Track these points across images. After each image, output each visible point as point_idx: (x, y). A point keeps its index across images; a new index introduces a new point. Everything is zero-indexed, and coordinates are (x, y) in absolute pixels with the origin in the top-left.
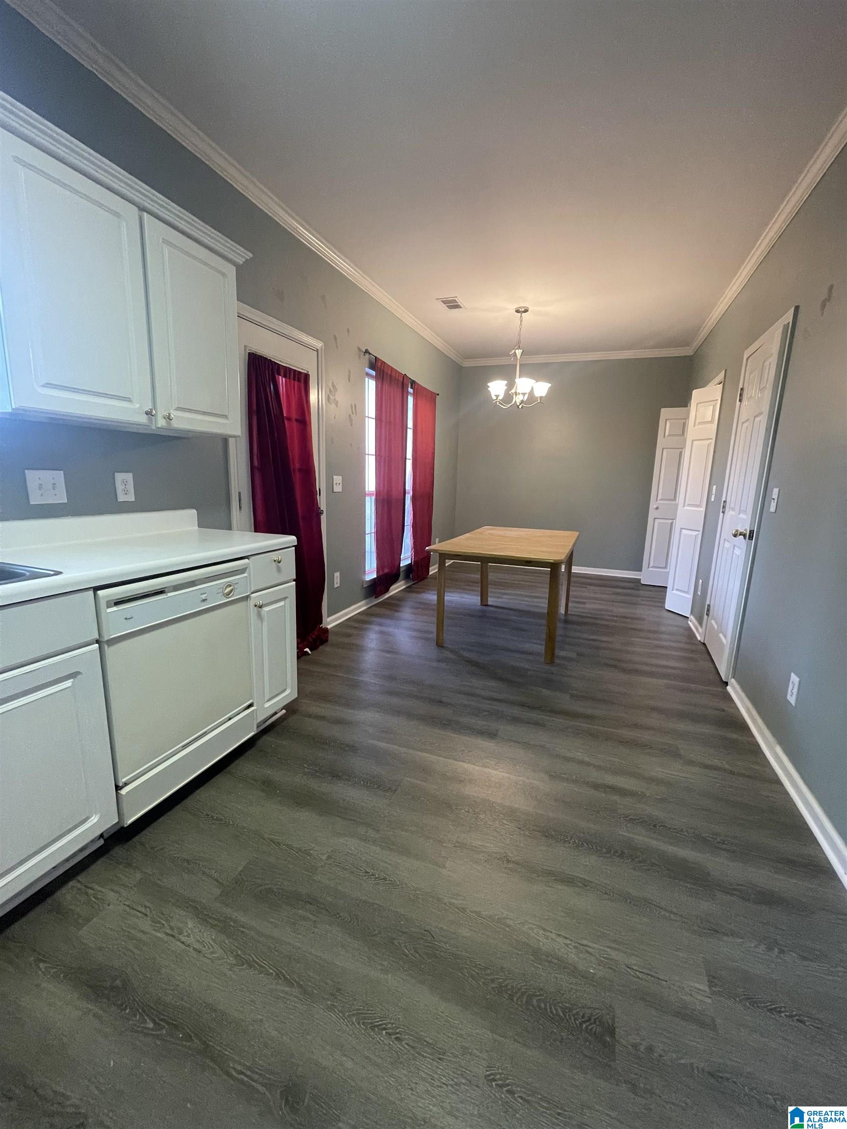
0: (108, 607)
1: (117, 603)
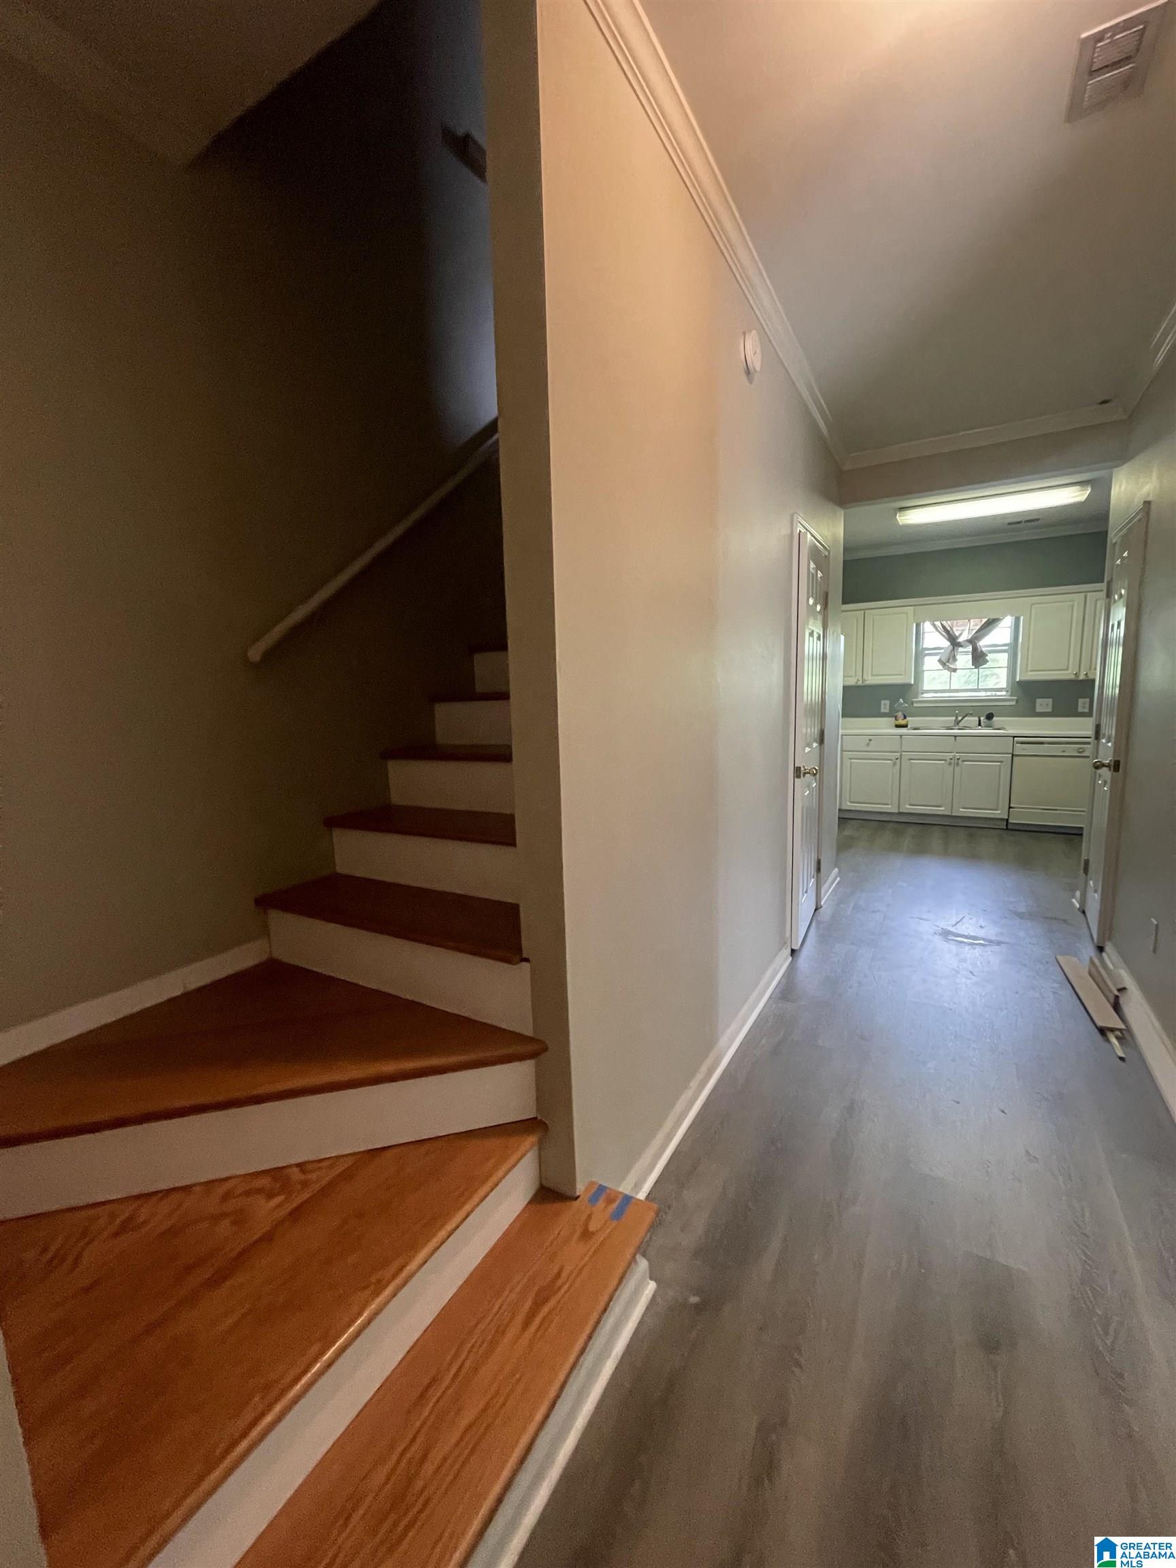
1: (1019, 743)
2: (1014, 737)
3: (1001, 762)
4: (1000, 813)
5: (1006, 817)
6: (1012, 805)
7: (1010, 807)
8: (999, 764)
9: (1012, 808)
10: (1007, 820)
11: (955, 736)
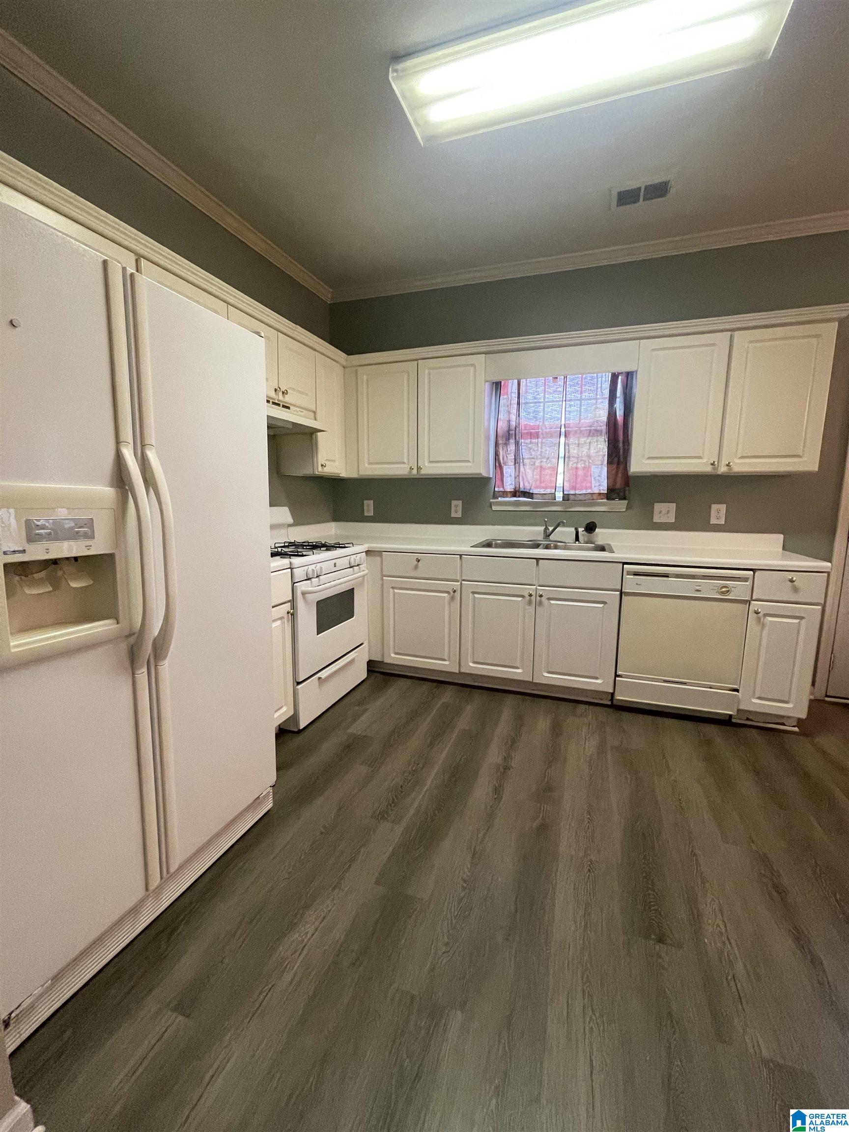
0: (628, 575)
1: (636, 574)
2: (624, 563)
3: (604, 603)
4: (602, 684)
5: (611, 691)
6: (619, 673)
7: (616, 676)
8: (601, 605)
9: (619, 676)
10: (613, 694)
11: (538, 559)
